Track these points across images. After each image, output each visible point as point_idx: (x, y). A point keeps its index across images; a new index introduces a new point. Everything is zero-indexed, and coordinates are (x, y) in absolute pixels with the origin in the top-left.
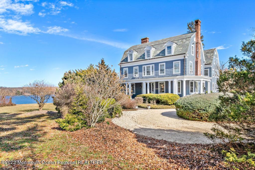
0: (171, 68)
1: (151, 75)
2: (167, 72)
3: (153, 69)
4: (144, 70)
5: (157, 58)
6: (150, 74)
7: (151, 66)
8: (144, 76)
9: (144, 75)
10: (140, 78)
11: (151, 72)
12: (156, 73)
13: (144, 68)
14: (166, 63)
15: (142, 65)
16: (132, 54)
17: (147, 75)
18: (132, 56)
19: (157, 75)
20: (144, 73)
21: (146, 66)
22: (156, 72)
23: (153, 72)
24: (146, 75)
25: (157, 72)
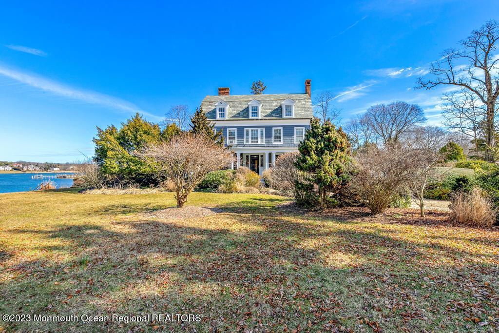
0: (292, 136)
1: (259, 143)
2: (286, 141)
3: (262, 134)
4: (247, 134)
5: (269, 119)
6: (257, 142)
7: (259, 129)
8: (247, 144)
9: (247, 141)
10: (240, 146)
11: (259, 140)
12: (267, 141)
13: (247, 131)
14: (283, 128)
15: (243, 128)
16: (224, 109)
17: (252, 142)
18: (224, 111)
19: (269, 144)
20: (247, 138)
21: (250, 130)
22: (268, 139)
23: (262, 138)
24: (250, 143)
25: (270, 139)
